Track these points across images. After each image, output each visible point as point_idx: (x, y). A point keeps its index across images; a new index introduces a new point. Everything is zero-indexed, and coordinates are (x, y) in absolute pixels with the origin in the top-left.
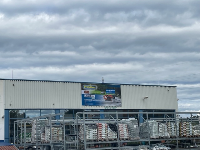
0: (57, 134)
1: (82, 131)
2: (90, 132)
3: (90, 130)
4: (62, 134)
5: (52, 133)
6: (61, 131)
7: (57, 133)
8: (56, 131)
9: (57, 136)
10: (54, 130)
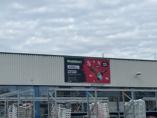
0: (26, 114)
1: (54, 111)
2: (62, 112)
3: (62, 110)
4: (32, 114)
5: (20, 112)
6: (30, 110)
7: (26, 112)
8: (25, 110)
9: (26, 116)
10: (21, 109)
